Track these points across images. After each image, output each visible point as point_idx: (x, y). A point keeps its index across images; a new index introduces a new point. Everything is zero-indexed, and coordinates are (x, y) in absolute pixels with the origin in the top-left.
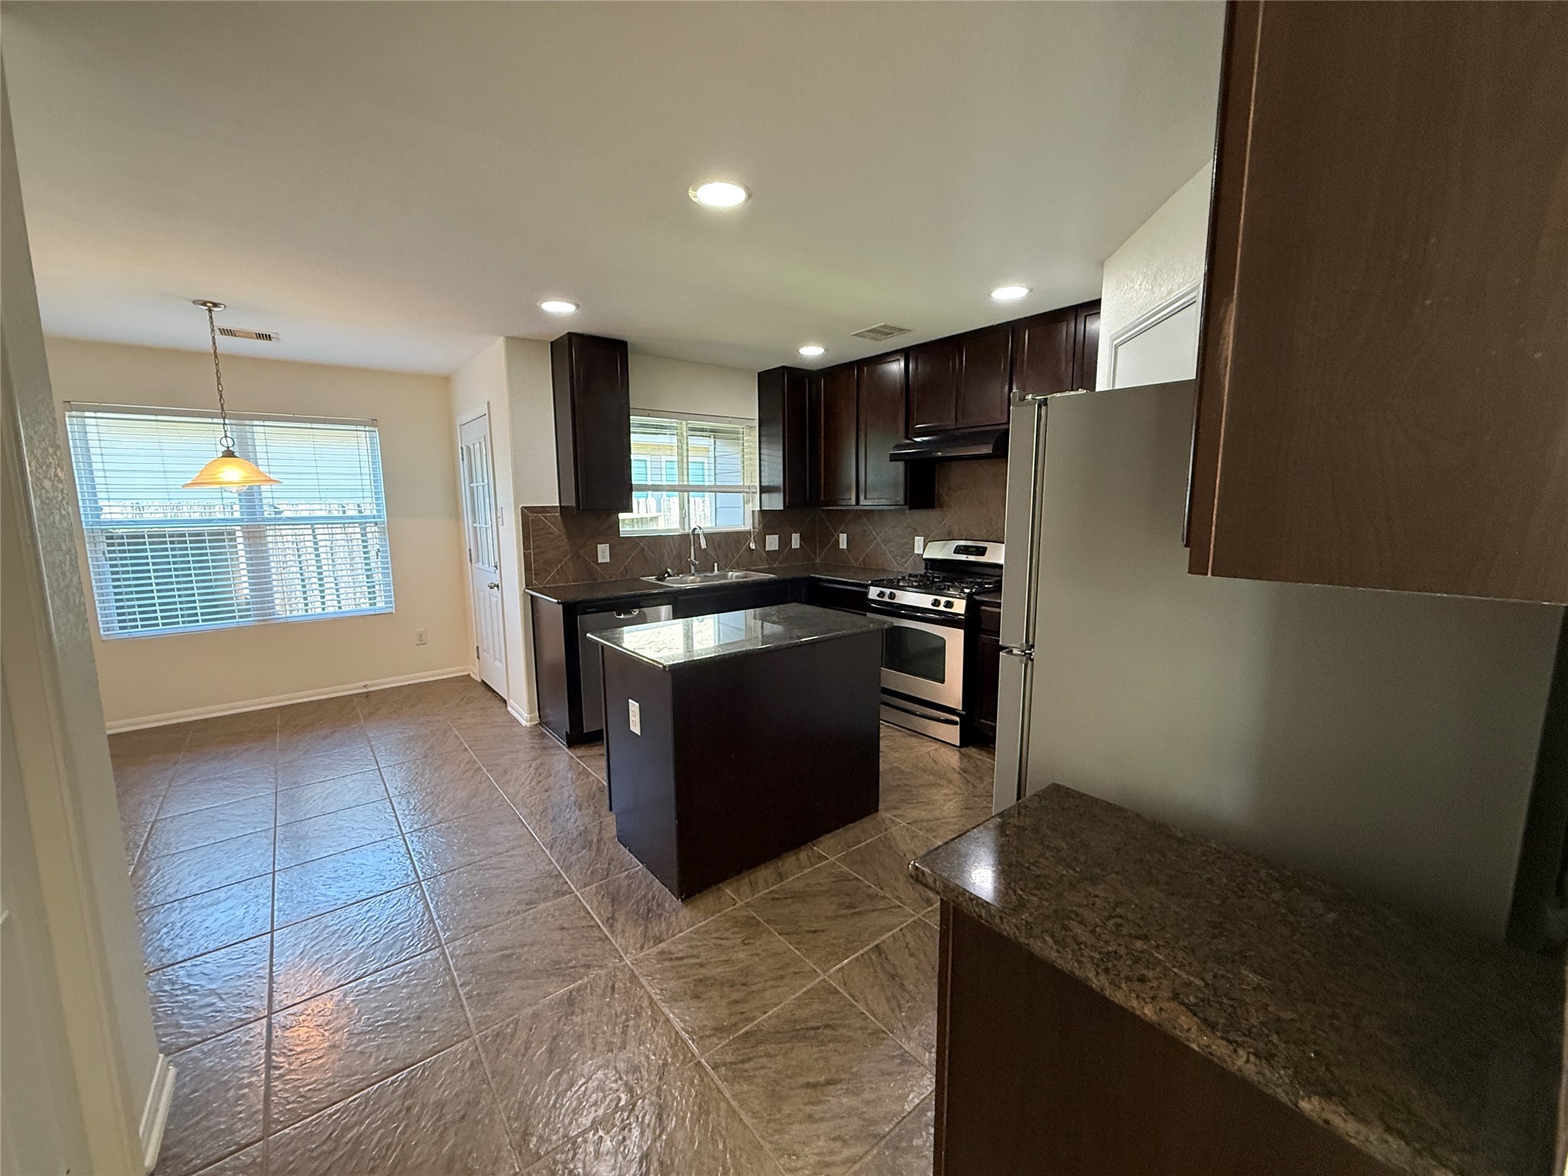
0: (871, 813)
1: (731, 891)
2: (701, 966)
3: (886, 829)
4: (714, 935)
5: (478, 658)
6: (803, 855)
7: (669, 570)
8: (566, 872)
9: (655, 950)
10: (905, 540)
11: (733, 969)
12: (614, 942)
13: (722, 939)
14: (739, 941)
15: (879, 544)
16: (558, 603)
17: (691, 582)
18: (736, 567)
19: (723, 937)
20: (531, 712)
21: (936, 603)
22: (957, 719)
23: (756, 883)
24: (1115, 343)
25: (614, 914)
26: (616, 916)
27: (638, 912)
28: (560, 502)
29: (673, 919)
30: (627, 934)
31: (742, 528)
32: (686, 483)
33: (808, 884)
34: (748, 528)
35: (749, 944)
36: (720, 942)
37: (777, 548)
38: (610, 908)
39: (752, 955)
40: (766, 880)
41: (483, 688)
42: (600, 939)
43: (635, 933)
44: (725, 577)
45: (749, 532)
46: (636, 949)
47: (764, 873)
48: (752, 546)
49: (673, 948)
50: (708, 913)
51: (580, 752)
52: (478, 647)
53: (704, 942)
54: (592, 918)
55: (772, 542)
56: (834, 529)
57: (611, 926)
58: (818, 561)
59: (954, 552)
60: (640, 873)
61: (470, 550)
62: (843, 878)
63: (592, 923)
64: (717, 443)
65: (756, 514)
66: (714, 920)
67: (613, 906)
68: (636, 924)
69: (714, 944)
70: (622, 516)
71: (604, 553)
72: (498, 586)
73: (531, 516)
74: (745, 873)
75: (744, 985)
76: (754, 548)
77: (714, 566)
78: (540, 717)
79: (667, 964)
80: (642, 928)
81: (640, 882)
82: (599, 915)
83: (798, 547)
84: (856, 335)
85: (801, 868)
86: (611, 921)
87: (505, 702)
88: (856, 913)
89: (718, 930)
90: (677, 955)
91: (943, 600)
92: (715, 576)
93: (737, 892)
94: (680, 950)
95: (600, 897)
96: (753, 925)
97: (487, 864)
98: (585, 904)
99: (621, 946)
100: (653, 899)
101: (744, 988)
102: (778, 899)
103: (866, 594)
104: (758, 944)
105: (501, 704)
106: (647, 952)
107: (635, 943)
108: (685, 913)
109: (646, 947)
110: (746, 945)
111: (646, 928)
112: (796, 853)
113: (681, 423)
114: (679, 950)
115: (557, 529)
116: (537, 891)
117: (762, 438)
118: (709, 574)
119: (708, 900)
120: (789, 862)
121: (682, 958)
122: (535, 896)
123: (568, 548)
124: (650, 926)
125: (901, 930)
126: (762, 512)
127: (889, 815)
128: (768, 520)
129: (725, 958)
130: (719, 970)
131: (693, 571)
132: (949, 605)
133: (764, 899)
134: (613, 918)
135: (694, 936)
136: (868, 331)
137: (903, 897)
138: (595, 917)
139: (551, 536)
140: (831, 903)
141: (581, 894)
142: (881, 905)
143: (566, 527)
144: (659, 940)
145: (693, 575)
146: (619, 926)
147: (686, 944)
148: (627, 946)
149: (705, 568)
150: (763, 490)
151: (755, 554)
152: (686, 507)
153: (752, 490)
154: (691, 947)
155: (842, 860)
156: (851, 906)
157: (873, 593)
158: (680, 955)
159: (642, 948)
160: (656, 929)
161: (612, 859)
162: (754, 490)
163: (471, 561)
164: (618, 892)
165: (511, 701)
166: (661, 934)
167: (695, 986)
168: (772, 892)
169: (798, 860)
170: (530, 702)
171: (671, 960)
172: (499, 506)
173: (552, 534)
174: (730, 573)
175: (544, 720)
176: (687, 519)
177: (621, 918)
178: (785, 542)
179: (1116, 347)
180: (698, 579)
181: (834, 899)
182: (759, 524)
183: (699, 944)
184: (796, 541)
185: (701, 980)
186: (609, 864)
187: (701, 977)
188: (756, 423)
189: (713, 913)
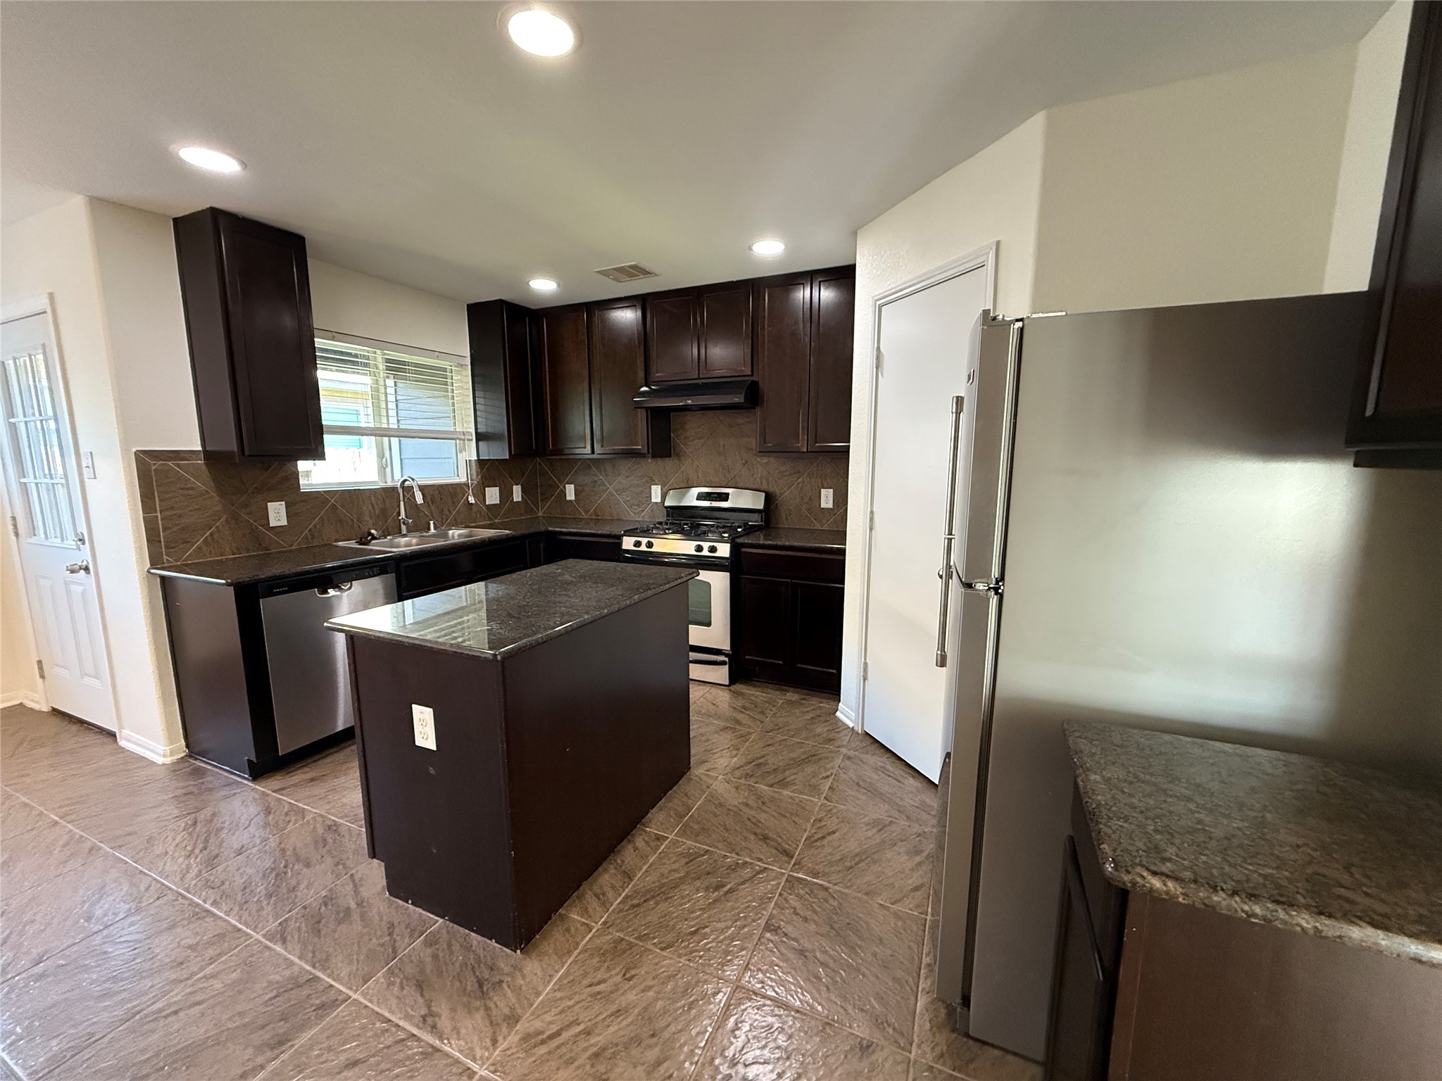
0: (685, 773)
1: (578, 915)
2: (588, 1032)
3: (708, 787)
4: (585, 982)
5: (42, 677)
6: (639, 842)
7: (373, 531)
8: (324, 969)
9: (514, 1038)
10: (641, 489)
11: (630, 1019)
12: (447, 1049)
13: (599, 983)
14: (618, 978)
15: (612, 495)
16: (228, 585)
17: (406, 544)
18: (456, 524)
19: (596, 981)
20: (171, 740)
21: (699, 549)
22: (727, 659)
23: (604, 894)
24: (878, 303)
25: (429, 1007)
26: (434, 1009)
27: (465, 990)
28: (203, 445)
29: (520, 981)
30: (463, 1031)
31: (456, 480)
32: (386, 426)
33: (662, 875)
34: (464, 480)
35: (633, 977)
36: (598, 988)
37: (498, 502)
38: (420, 1000)
39: (643, 991)
40: (613, 887)
41: (57, 721)
42: (425, 1055)
43: (473, 1023)
44: (445, 536)
45: (466, 485)
46: (487, 1049)
47: (607, 878)
48: (472, 500)
49: (538, 1024)
50: (563, 955)
51: (276, 782)
52: (40, 663)
53: (577, 998)
54: (398, 1026)
55: (493, 495)
56: (560, 480)
57: (434, 1027)
58: (540, 514)
59: (697, 499)
60: (444, 931)
61: (14, 519)
62: (691, 857)
63: (402, 1035)
64: (398, 384)
65: (474, 464)
66: (575, 961)
67: (422, 996)
68: (470, 1010)
69: (591, 996)
70: (302, 465)
71: (277, 514)
72: (87, 569)
73: (155, 465)
74: (585, 885)
75: (653, 1036)
76: (473, 502)
77: (429, 524)
78: (187, 746)
79: (542, 1050)
80: (482, 1012)
81: (450, 945)
82: (407, 1017)
83: (520, 499)
84: (598, 272)
85: (644, 857)
86: (430, 1020)
87: (112, 735)
88: (727, 892)
89: (586, 974)
90: (547, 1033)
91: (706, 545)
92: (433, 536)
93: (585, 912)
94: (550, 1023)
95: (396, 989)
96: (624, 952)
97: (169, 1005)
98: (376, 1009)
99: (461, 1052)
100: (479, 962)
101: (655, 1039)
102: (638, 905)
103: (620, 544)
104: (643, 972)
105: (109, 740)
106: (505, 1045)
107: (481, 1039)
108: (532, 967)
109: (500, 1039)
110: (629, 979)
111: (487, 1009)
112: (629, 841)
113: (375, 353)
114: (548, 1021)
115: (201, 481)
116: (284, 1018)
117: (476, 379)
118: (425, 534)
119: (555, 936)
120: (628, 855)
121: (558, 1033)
122: (282, 1027)
123: (219, 507)
124: (491, 1005)
125: (780, 895)
126: (480, 462)
127: (701, 771)
128: (488, 471)
129: (613, 1008)
130: (612, 1029)
131: (404, 532)
132: (713, 549)
133: (621, 911)
134: (431, 1014)
135: (559, 995)
136: (614, 269)
137: (763, 857)
138: (401, 1023)
139: (191, 492)
140: (698, 891)
141: (364, 995)
142: (747, 872)
143: (215, 479)
144: (512, 1019)
145: (405, 536)
146: (444, 1023)
147: (554, 1011)
148: (471, 1049)
149: (419, 527)
150: (480, 437)
151: (475, 509)
152: (387, 454)
153: (467, 437)
154: (562, 1012)
155: (683, 833)
156: (719, 887)
157: (628, 543)
158: (554, 1028)
159: (494, 1042)
160: (502, 1003)
161: (391, 926)
162: (470, 437)
163: (17, 534)
164: (422, 971)
165: (125, 732)
166: (512, 1009)
167: (593, 1066)
168: (627, 897)
169: (636, 849)
170: (169, 727)
171: (543, 1042)
172: (84, 449)
173: (192, 489)
174: (451, 532)
175: (197, 749)
176: (388, 469)
177: (442, 1008)
178: (506, 494)
179: (880, 307)
180: (414, 541)
181: (698, 883)
182: (478, 475)
183: (570, 1003)
184: (517, 493)
185: (596, 1055)
186: (390, 934)
187: (595, 1049)
188: (468, 361)
189: (569, 953)
